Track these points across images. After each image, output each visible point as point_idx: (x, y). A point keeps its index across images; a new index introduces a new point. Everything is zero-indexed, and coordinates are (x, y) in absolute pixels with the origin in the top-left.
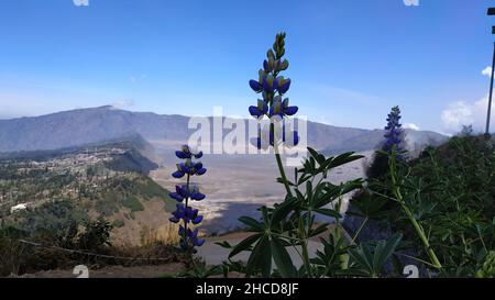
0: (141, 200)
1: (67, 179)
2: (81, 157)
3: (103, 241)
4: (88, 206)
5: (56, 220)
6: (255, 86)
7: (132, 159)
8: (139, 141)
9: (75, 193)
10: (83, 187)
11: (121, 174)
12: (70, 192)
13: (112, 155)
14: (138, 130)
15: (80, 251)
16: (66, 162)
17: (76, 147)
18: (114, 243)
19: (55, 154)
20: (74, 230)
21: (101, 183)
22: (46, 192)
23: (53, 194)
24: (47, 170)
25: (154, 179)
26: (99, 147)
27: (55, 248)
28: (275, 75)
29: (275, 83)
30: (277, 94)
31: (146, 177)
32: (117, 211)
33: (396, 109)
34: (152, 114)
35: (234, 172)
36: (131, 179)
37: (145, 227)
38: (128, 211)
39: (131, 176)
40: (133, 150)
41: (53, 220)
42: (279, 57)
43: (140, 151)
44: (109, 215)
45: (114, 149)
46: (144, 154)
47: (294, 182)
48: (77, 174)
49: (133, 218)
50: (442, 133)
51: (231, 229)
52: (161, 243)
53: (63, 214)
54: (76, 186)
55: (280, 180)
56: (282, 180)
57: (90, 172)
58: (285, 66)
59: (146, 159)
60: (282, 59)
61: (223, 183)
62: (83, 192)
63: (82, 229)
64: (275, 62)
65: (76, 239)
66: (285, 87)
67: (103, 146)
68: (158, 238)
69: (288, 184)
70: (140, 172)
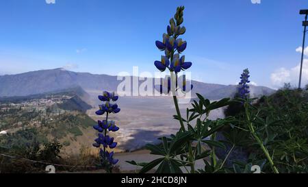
0: (81, 129)
1: (34, 114)
2: (43, 101)
3: (56, 155)
4: (47, 132)
5: (26, 141)
6: (160, 45)
7: (75, 102)
8: (80, 91)
9: (38, 124)
10: (44, 120)
11: (68, 112)
12: (35, 123)
13: (62, 100)
14: (80, 84)
15: (41, 162)
16: (33, 104)
17: (40, 94)
18: (63, 156)
19: (25, 99)
20: (37, 148)
21: (55, 118)
22: (20, 123)
23: (24, 124)
24: (20, 109)
25: (89, 115)
26: (54, 95)
27: (24, 160)
28: (175, 38)
29: (176, 44)
30: (176, 52)
31: (84, 114)
32: (65, 136)
33: (246, 71)
34: (88, 74)
35: (140, 111)
36: (75, 115)
37: (83, 146)
38: (72, 136)
39: (75, 113)
40: (76, 97)
41: (24, 141)
42: (179, 24)
43: (81, 97)
44: (60, 138)
45: (64, 96)
46: (83, 99)
47: (186, 119)
48: (40, 112)
49: (76, 140)
50: (272, 88)
51: (138, 148)
52: (93, 156)
53: (31, 137)
54: (39, 120)
55: (176, 117)
56: (178, 117)
57: (48, 110)
58: (183, 31)
59: (84, 102)
60: (181, 26)
61: (133, 118)
62: (44, 123)
63: (42, 147)
64: (176, 28)
65: (38, 153)
66: (182, 47)
67: (57, 94)
68: (91, 153)
69: (182, 120)
70: (81, 111)
